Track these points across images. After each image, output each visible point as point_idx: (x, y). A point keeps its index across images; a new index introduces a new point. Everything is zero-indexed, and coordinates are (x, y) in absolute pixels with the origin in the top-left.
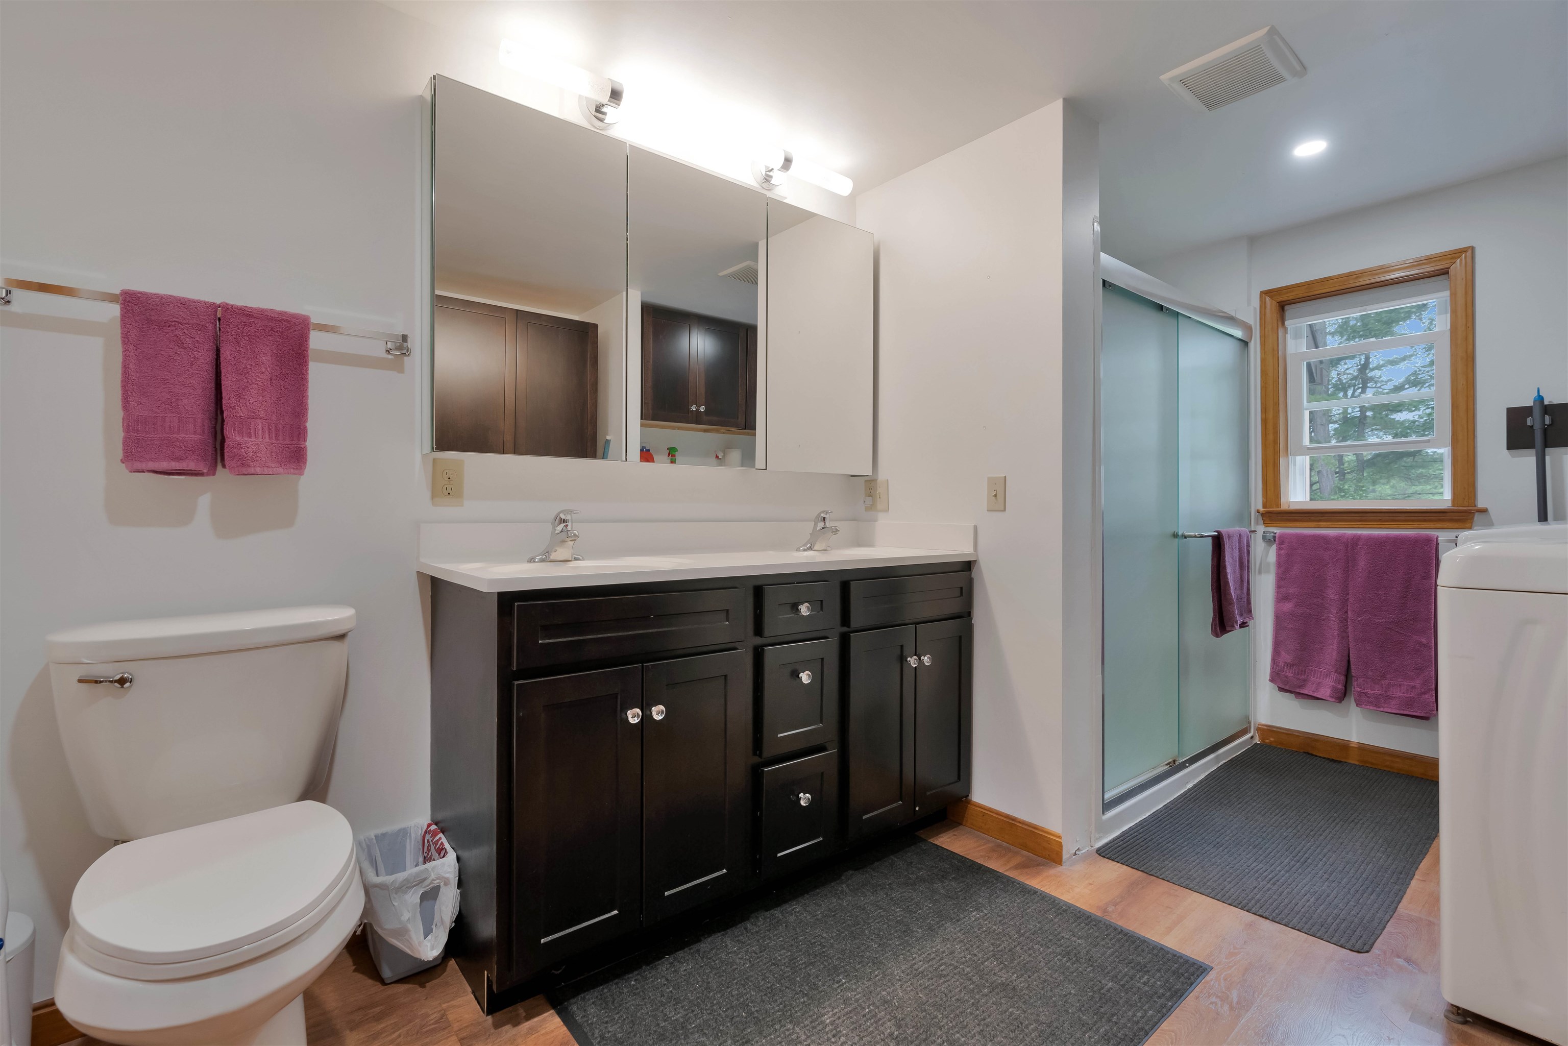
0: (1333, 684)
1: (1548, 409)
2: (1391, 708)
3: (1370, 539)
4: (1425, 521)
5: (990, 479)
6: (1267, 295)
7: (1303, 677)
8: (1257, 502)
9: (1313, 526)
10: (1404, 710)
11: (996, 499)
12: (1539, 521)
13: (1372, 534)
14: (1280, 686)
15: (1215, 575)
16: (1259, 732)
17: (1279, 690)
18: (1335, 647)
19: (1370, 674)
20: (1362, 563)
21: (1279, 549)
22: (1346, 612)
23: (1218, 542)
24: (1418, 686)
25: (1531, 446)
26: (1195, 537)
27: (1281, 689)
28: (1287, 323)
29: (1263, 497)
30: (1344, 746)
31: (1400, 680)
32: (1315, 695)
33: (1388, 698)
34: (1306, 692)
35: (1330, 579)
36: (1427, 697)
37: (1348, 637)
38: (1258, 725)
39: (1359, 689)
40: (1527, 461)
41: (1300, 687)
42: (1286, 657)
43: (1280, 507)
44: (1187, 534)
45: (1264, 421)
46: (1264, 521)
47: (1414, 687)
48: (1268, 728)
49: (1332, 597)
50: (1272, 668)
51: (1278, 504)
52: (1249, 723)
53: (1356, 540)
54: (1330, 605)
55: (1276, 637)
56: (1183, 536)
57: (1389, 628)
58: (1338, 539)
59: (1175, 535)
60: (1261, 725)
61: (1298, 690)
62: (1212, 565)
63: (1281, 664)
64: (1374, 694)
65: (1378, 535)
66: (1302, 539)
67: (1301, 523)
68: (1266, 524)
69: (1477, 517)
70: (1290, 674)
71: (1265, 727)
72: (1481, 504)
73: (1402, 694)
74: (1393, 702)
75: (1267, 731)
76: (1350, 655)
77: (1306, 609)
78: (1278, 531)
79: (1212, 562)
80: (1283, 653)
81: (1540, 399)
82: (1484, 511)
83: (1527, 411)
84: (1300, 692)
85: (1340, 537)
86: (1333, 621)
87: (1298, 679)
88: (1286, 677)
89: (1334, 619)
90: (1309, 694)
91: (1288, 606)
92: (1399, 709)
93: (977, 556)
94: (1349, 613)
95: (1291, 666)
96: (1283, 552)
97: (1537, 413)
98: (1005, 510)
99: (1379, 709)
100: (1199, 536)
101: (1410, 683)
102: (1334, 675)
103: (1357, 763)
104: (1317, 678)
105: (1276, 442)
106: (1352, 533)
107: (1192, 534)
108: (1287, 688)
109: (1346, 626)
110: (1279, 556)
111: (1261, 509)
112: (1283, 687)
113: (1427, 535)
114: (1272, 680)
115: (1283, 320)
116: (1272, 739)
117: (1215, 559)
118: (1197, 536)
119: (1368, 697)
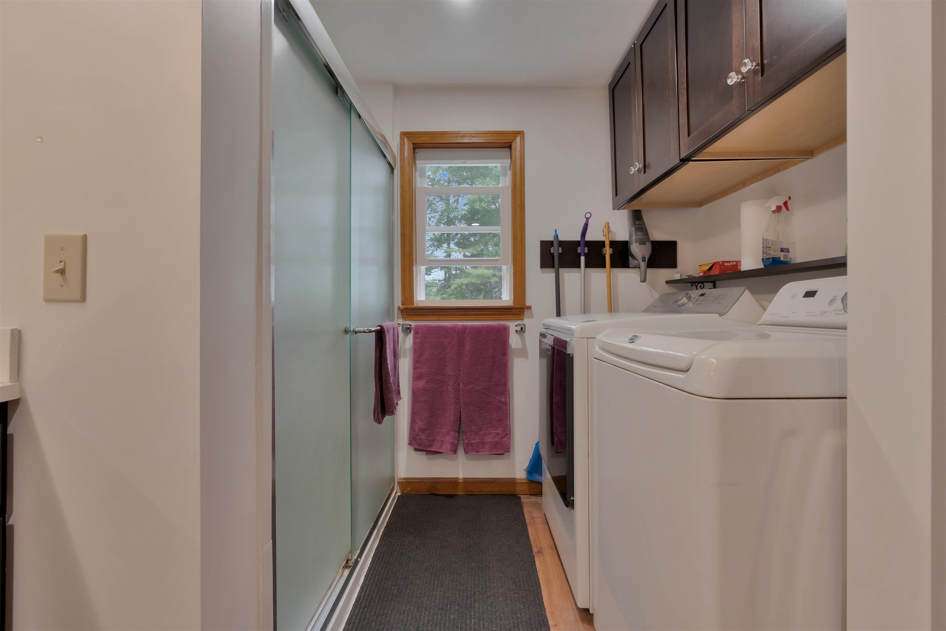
0: (452, 440)
1: (562, 244)
2: (485, 451)
3: (472, 328)
4: (500, 315)
5: (50, 241)
6: (405, 135)
7: (432, 438)
8: (398, 302)
9: (435, 319)
10: (493, 451)
11: (65, 279)
12: (557, 317)
13: (473, 324)
14: (416, 447)
15: (378, 366)
16: (400, 485)
17: (414, 450)
18: (452, 412)
19: (473, 428)
20: (468, 347)
21: (415, 338)
22: (459, 384)
23: (380, 335)
24: (500, 432)
25: (553, 267)
26: (365, 332)
27: (416, 450)
28: (417, 162)
29: (402, 296)
30: (454, 482)
31: (490, 430)
32: (440, 450)
33: (483, 444)
34: (433, 449)
35: (448, 360)
36: (505, 439)
37: (460, 403)
38: (399, 479)
39: (467, 441)
40: (549, 275)
41: (430, 446)
42: (420, 424)
43: (414, 305)
44: (357, 329)
45: (403, 236)
46: (402, 315)
47: (498, 434)
48: (406, 481)
49: (450, 373)
50: (410, 434)
51: (412, 303)
52: (394, 478)
53: (465, 328)
54: (448, 379)
55: (413, 408)
56: (354, 331)
57: (483, 393)
58: (453, 328)
59: (346, 331)
60: (401, 479)
61: (428, 449)
62: (376, 357)
63: (417, 429)
64: (476, 443)
65: (477, 325)
66: (430, 329)
67: (427, 317)
68: (404, 319)
69: (526, 312)
70: (423, 437)
71: (404, 481)
72: (528, 304)
73: (491, 440)
74: (487, 447)
75: (406, 483)
76: (461, 416)
77: (433, 385)
78: (413, 324)
79: (375, 355)
80: (418, 421)
81: (556, 237)
82: (529, 308)
83: (551, 243)
84: (430, 450)
85: (455, 327)
86: (451, 392)
87: (428, 440)
88: (420, 440)
89: (451, 390)
90: (436, 450)
91: (421, 384)
92: (490, 451)
93: (22, 390)
94: (461, 384)
95: (423, 430)
96: (417, 340)
97: (556, 244)
98: (83, 299)
99: (479, 454)
100: (368, 331)
101: (496, 431)
102: (452, 433)
103: (463, 493)
104: (441, 437)
105: (411, 253)
106: (461, 325)
107: (362, 329)
108: (421, 448)
109: (458, 394)
110: (415, 343)
111: (401, 307)
112: (418, 448)
113: (504, 325)
114: (410, 443)
115: (414, 159)
116: (409, 489)
117: (378, 351)
118: (366, 331)
119: (472, 446)
